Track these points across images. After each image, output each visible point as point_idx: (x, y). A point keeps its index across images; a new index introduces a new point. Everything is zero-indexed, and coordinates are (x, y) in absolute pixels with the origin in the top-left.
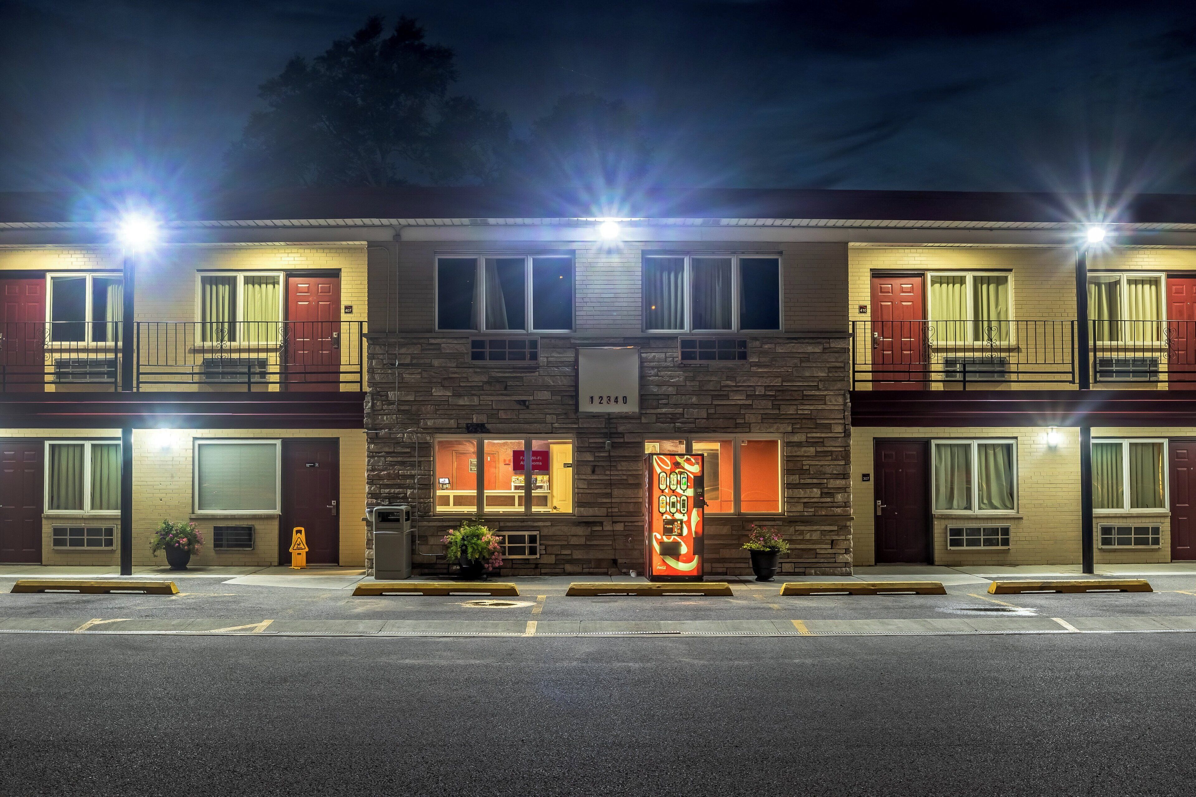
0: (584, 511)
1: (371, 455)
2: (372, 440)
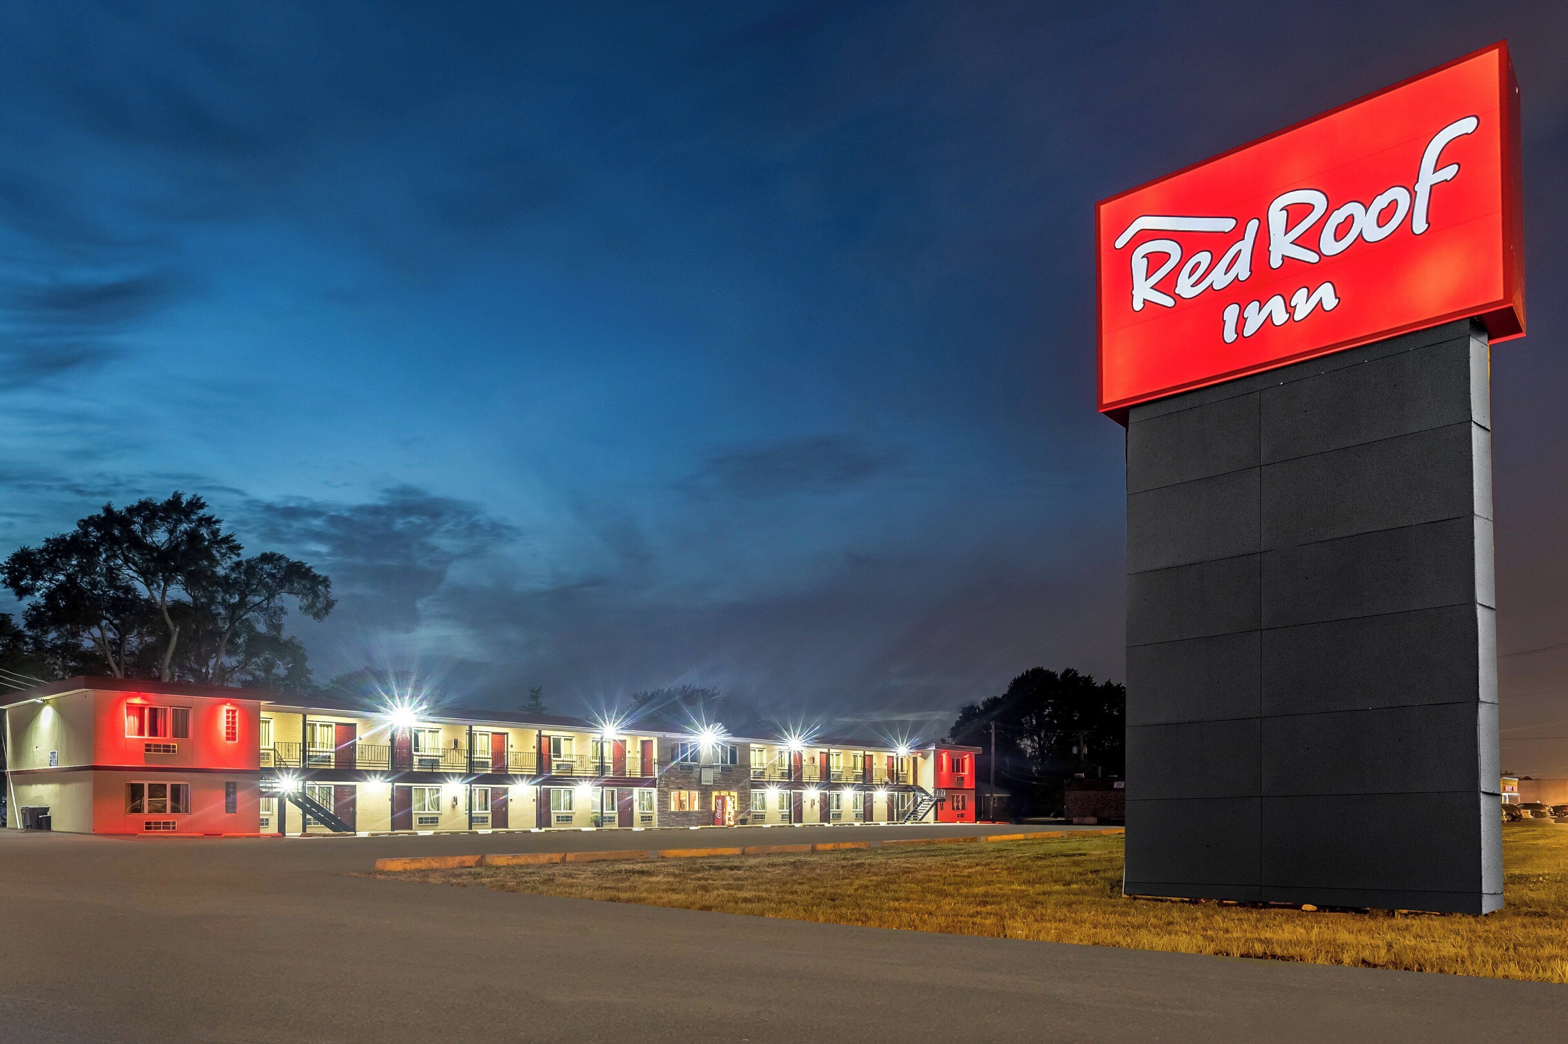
0: (702, 810)
1: (658, 795)
2: (659, 791)
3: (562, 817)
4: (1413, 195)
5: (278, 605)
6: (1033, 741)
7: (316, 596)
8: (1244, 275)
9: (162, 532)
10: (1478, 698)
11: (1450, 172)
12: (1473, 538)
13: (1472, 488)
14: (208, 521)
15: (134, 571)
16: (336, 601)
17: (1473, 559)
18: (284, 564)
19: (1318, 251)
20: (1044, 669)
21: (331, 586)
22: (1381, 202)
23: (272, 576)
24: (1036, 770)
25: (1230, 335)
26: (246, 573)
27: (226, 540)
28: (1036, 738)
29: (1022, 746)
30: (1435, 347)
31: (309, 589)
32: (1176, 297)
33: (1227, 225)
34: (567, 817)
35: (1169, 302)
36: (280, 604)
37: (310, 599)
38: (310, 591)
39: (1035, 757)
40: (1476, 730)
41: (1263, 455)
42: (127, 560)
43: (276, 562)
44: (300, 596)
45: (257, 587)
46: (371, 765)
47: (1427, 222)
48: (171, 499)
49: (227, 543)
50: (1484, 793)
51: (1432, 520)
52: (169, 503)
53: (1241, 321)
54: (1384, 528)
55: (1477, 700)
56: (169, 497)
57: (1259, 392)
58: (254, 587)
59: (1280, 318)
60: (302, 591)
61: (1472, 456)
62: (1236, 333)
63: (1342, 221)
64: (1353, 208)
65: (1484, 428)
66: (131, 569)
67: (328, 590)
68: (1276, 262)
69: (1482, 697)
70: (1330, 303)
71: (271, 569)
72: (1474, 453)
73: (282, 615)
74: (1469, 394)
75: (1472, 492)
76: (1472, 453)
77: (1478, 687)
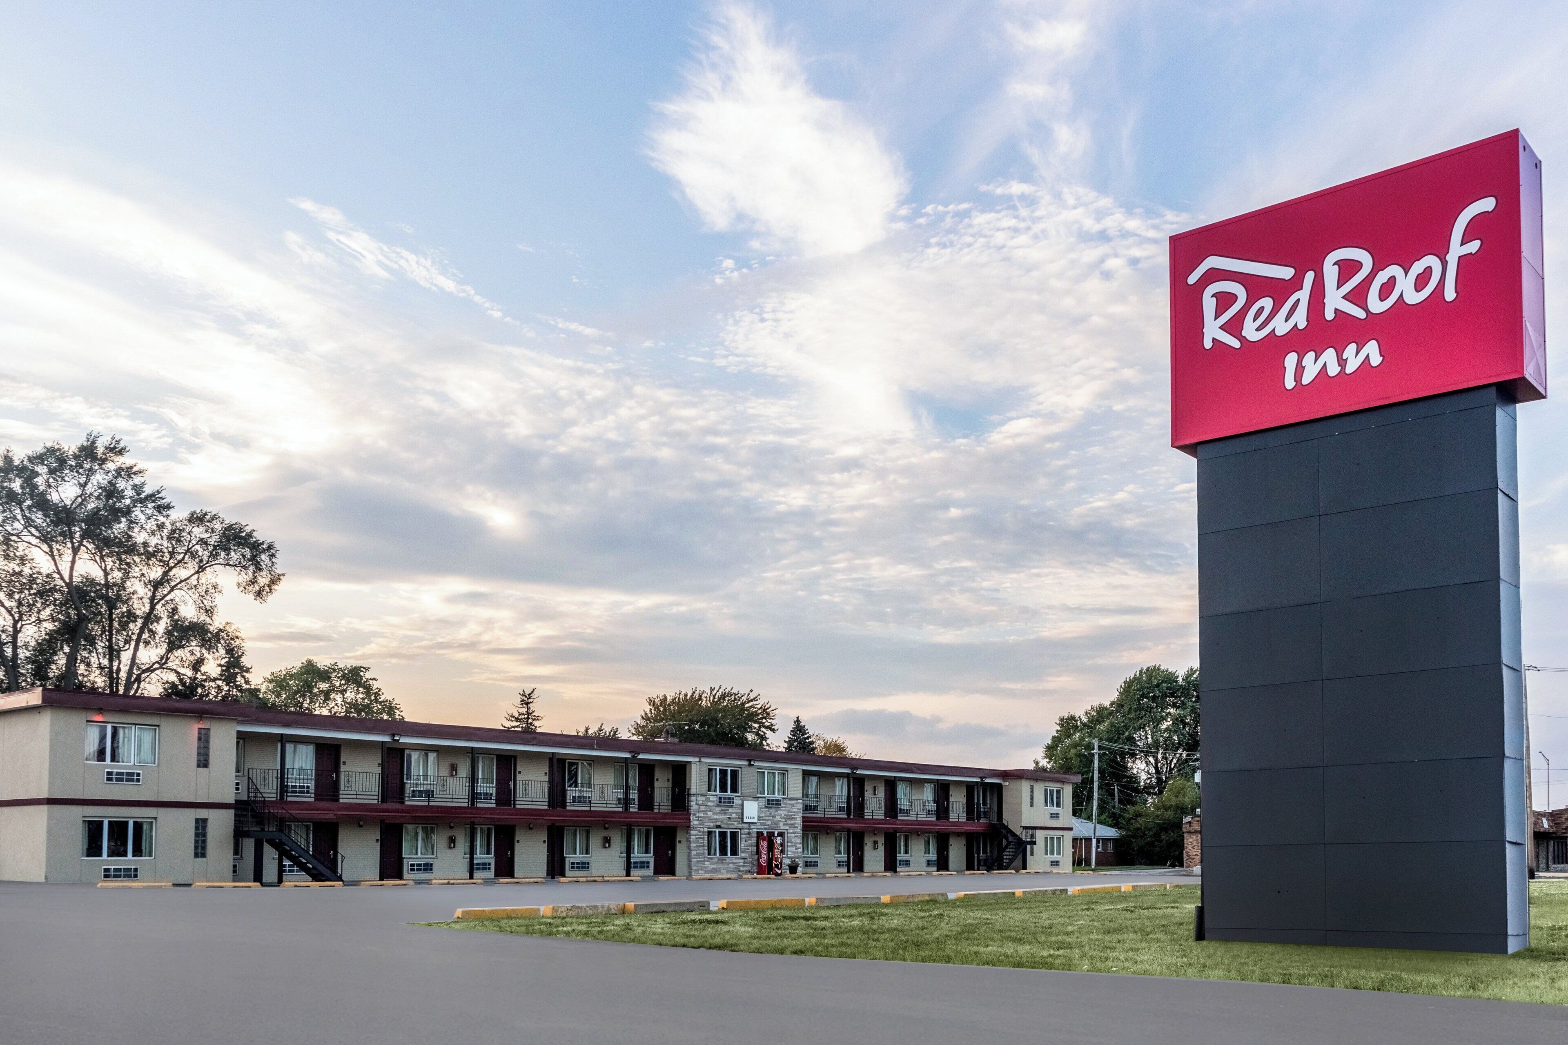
0: (744, 854)
1: (693, 835)
3: (578, 863)
4: (1444, 264)
5: (211, 581)
6: (1148, 763)
7: (258, 568)
8: (1302, 324)
9: (70, 486)
10: (1504, 754)
11: (1474, 246)
12: (1499, 601)
13: (1498, 553)
14: (129, 472)
15: (37, 537)
16: (283, 575)
17: (1499, 621)
18: (218, 526)
19: (1365, 308)
20: (1162, 668)
21: (277, 556)
22: (1418, 267)
23: (203, 542)
24: (1153, 803)
25: (1290, 383)
26: (170, 538)
27: (152, 497)
28: (1151, 759)
29: (1135, 771)
30: (1467, 412)
31: (249, 560)
32: (1242, 339)
33: (1286, 273)
34: (584, 863)
35: (1235, 343)
36: (213, 581)
37: (250, 573)
38: (251, 563)
39: (1151, 786)
40: (1502, 783)
41: (1321, 504)
42: (29, 523)
43: (208, 524)
44: (238, 569)
45: (184, 557)
46: (358, 797)
47: (1456, 292)
48: (85, 444)
49: (153, 501)
50: (1510, 842)
51: (1466, 581)
52: (82, 449)
53: (1300, 370)
54: (1427, 586)
55: (1503, 756)
56: (82, 441)
57: (1316, 440)
58: (181, 557)
59: (1333, 370)
60: (240, 563)
61: (1498, 522)
62: (1295, 380)
63: (1386, 281)
64: (1395, 270)
65: (1507, 496)
66: (33, 535)
67: (274, 560)
68: (1329, 315)
69: (1507, 753)
70: (1376, 360)
71: (202, 533)
72: (1500, 519)
73: (216, 594)
74: (1496, 461)
75: (1498, 557)
76: (1498, 519)
77: (1504, 742)
